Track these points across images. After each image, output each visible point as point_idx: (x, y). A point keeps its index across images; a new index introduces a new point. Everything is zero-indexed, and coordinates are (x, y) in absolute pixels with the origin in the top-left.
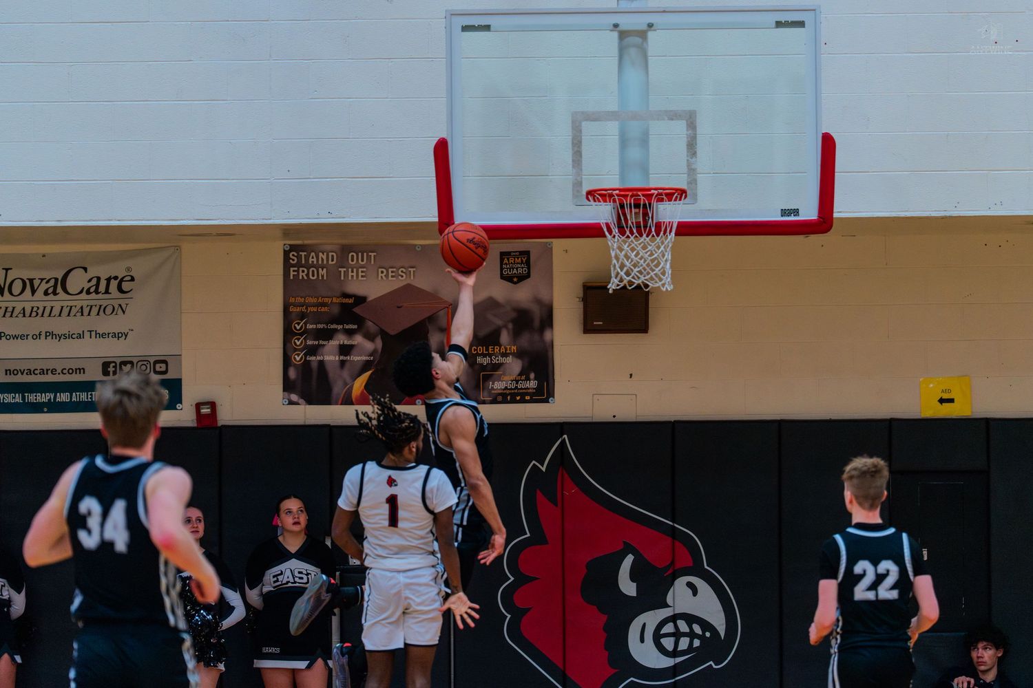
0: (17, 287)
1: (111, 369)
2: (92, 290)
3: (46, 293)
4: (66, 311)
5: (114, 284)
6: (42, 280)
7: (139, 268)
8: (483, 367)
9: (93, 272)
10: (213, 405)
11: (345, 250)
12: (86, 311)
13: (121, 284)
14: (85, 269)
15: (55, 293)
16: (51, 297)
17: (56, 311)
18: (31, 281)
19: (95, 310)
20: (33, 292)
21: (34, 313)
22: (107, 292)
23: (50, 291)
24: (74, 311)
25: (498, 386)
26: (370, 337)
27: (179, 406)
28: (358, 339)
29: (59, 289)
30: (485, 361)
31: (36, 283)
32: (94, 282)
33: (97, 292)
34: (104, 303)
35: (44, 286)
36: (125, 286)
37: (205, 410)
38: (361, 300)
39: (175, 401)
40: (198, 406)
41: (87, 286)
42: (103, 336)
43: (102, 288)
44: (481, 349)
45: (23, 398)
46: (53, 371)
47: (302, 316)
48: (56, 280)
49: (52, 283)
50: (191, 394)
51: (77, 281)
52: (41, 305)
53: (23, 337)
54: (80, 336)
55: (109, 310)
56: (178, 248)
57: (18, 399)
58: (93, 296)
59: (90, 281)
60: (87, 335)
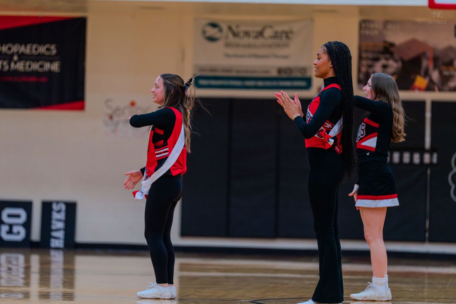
3: (254, 37)
6: (254, 32)
7: (295, 27)
8: (445, 76)
9: (274, 28)
11: (386, 23)
13: (287, 35)
14: (271, 27)
18: (248, 32)
20: (249, 36)
21: (249, 46)
22: (281, 38)
25: (452, 84)
26: (396, 61)
27: (310, 89)
28: (391, 62)
30: (446, 73)
31: (250, 33)
32: (275, 33)
34: (280, 43)
36: (290, 35)
38: (392, 45)
39: (308, 86)
41: (271, 34)
42: (278, 57)
43: (279, 35)
44: (445, 68)
45: (243, 83)
46: (257, 72)
47: (367, 51)
50: (315, 83)
51: (268, 33)
52: (253, 43)
53: (243, 56)
54: (269, 57)
56: (312, 20)
57: (240, 83)
59: (273, 32)
60: (271, 57)
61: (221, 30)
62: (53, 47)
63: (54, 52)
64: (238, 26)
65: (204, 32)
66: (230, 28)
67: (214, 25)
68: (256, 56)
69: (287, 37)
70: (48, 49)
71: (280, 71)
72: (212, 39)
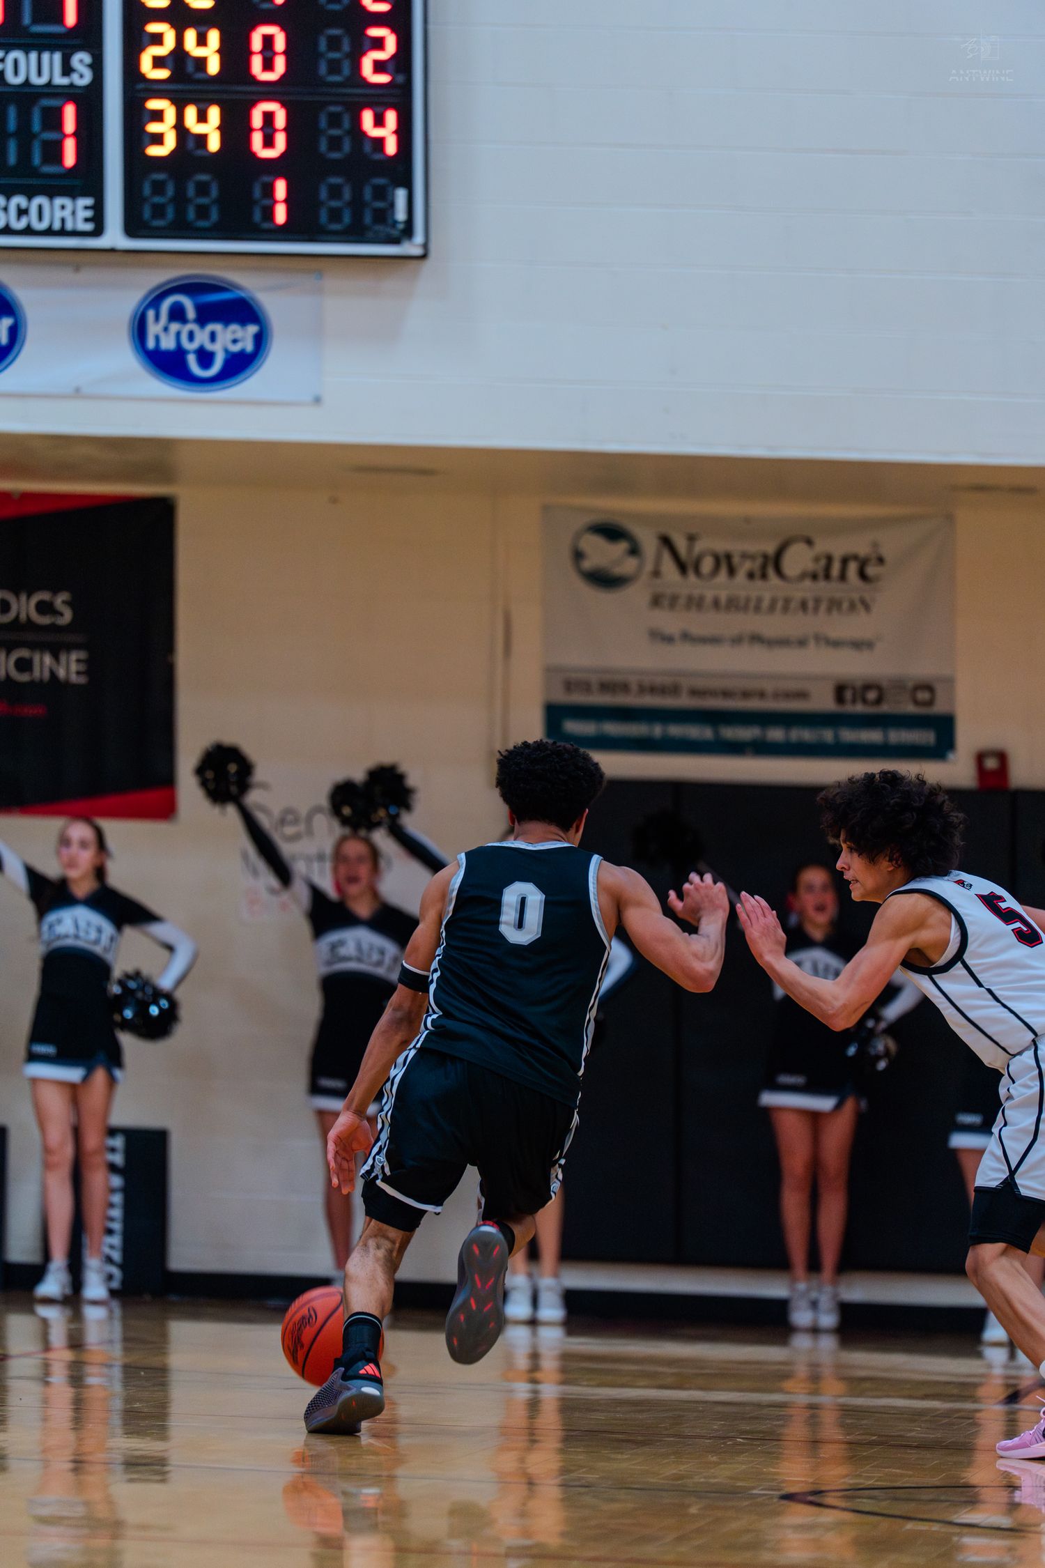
0: (707, 565)
1: (848, 695)
2: (821, 574)
3: (751, 576)
4: (780, 604)
5: (853, 568)
6: (745, 556)
7: (890, 543)
9: (822, 546)
10: (1002, 757)
12: (811, 604)
13: (864, 566)
14: (809, 542)
15: (764, 576)
16: (759, 583)
17: (766, 604)
18: (729, 557)
19: (823, 607)
20: (732, 571)
21: (733, 605)
22: (843, 577)
23: (758, 573)
24: (793, 605)
27: (951, 756)
29: (771, 572)
31: (736, 560)
32: (823, 562)
33: (827, 576)
34: (838, 595)
35: (747, 565)
36: (871, 570)
37: (991, 764)
39: (943, 746)
40: (980, 758)
41: (810, 566)
42: (836, 644)
43: (836, 569)
45: (716, 733)
46: (762, 695)
48: (765, 557)
49: (759, 561)
50: (969, 738)
51: (797, 560)
52: (742, 594)
53: (714, 640)
54: (802, 643)
55: (845, 605)
56: (950, 518)
57: (706, 733)
58: (822, 584)
59: (817, 559)
60: (812, 643)
61: (634, 551)
62: (60, 600)
63: (67, 616)
64: (692, 539)
65: (578, 555)
66: (666, 541)
67: (611, 532)
68: (756, 639)
69: (863, 575)
70: (44, 608)
71: (840, 691)
72: (604, 580)
